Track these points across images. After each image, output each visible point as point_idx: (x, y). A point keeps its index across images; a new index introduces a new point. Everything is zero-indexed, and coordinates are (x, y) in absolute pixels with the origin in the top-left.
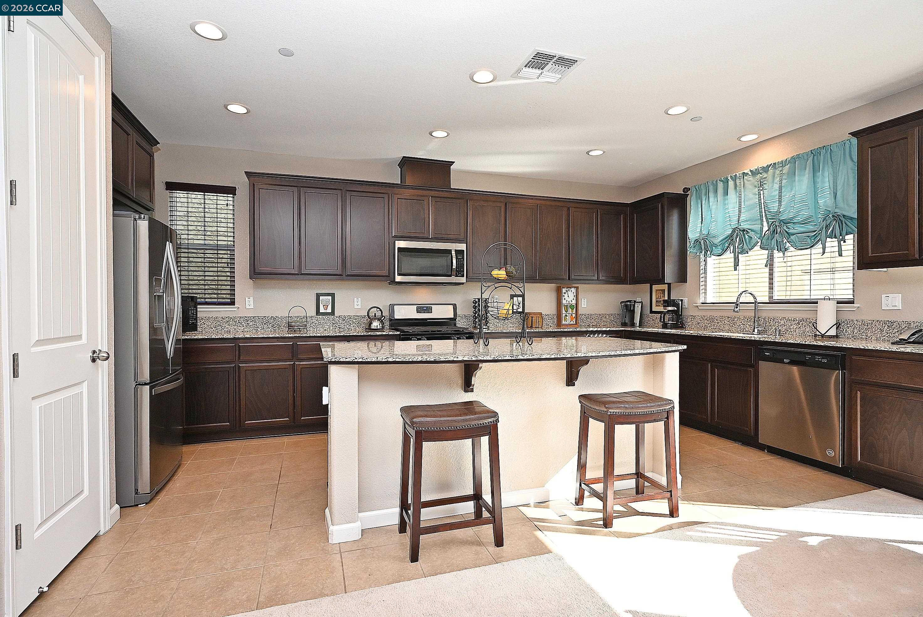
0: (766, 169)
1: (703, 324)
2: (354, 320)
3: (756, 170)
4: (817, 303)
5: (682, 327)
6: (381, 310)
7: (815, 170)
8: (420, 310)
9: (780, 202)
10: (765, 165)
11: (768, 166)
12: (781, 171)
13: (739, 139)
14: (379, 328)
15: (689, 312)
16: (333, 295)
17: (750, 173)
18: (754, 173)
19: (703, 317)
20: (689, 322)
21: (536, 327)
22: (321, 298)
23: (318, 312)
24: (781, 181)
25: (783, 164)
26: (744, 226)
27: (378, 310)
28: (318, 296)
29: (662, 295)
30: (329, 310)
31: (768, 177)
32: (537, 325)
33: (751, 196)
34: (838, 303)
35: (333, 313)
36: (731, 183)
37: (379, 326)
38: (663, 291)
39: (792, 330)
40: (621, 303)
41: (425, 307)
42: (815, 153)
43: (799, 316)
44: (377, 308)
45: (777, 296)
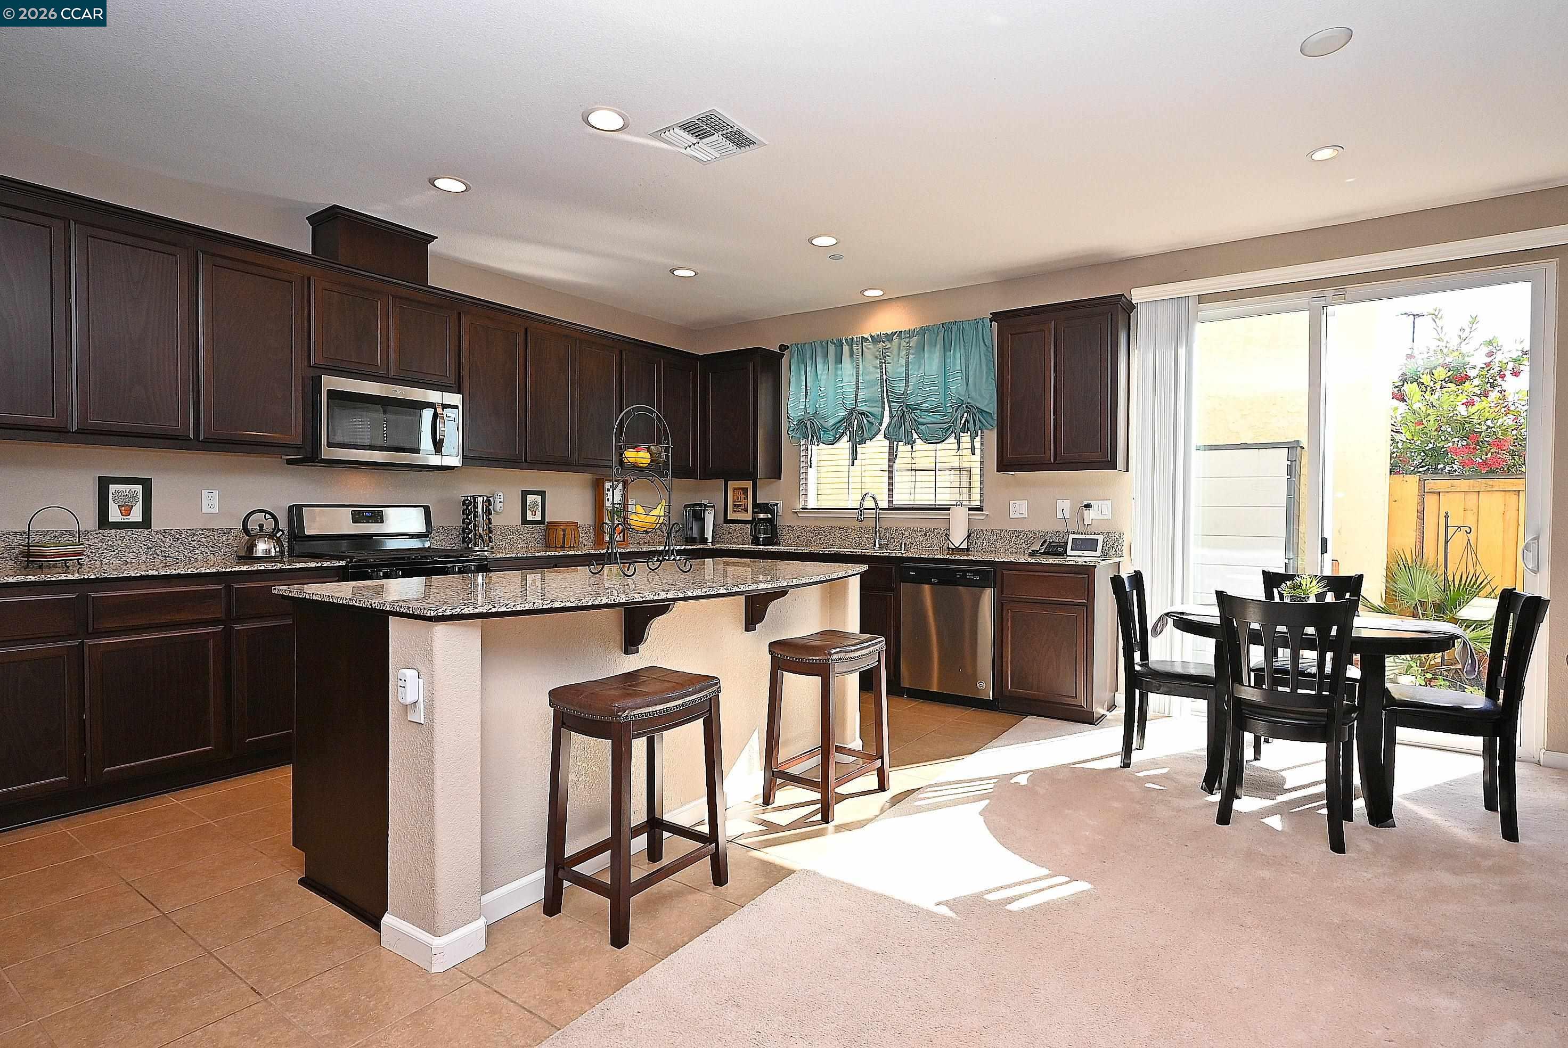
0: (889, 337)
1: (804, 537)
2: (204, 540)
3: (878, 336)
4: (949, 510)
5: (777, 544)
6: (274, 517)
7: (946, 349)
8: (358, 517)
9: (907, 382)
10: (889, 332)
11: (893, 334)
12: (908, 343)
13: (862, 292)
14: (273, 554)
15: (784, 520)
16: (146, 484)
17: (870, 338)
18: (875, 339)
19: (804, 528)
20: (784, 534)
21: (570, 547)
22: (113, 488)
23: (104, 521)
24: (908, 355)
25: (910, 334)
26: (862, 407)
27: (268, 516)
28: (103, 484)
29: (743, 496)
30: (136, 515)
31: (891, 349)
32: (572, 543)
33: (872, 369)
34: (970, 509)
35: (146, 523)
36: (846, 348)
37: (273, 550)
38: (745, 490)
39: (918, 543)
40: (686, 506)
41: (368, 511)
42: (947, 328)
43: (925, 526)
44: (267, 512)
45: (898, 500)
